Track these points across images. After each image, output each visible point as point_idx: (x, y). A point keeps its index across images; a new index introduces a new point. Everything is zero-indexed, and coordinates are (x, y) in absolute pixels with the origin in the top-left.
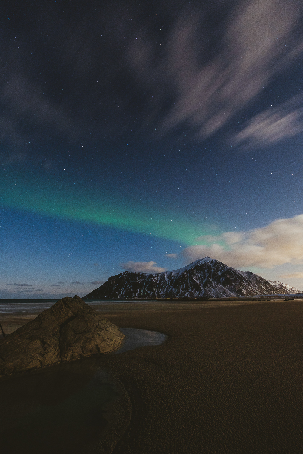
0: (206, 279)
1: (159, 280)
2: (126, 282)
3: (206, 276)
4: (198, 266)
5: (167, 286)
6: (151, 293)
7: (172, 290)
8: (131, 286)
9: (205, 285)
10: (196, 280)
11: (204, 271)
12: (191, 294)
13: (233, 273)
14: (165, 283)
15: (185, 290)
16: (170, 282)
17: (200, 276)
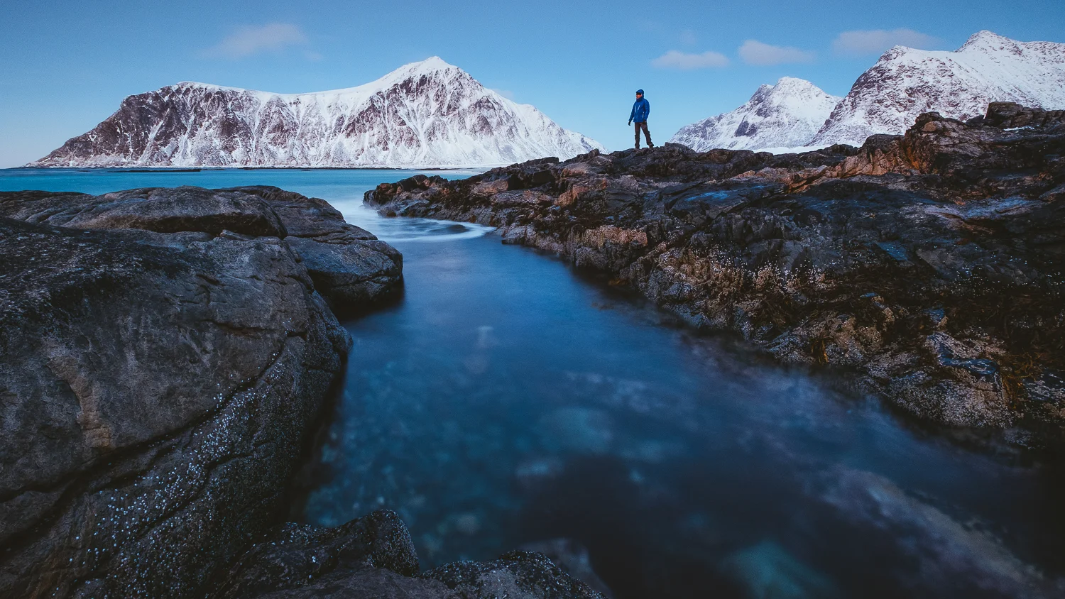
0: (432, 118)
1: (301, 115)
2: (193, 117)
3: (433, 110)
4: (410, 81)
5: (327, 134)
6: (281, 151)
7: (341, 144)
8: (211, 130)
9: (431, 134)
10: (406, 120)
11: (427, 96)
12: (396, 156)
13: (496, 106)
14: (319, 124)
15: (379, 143)
16: (334, 122)
17: (418, 110)
